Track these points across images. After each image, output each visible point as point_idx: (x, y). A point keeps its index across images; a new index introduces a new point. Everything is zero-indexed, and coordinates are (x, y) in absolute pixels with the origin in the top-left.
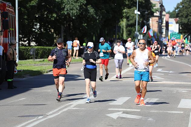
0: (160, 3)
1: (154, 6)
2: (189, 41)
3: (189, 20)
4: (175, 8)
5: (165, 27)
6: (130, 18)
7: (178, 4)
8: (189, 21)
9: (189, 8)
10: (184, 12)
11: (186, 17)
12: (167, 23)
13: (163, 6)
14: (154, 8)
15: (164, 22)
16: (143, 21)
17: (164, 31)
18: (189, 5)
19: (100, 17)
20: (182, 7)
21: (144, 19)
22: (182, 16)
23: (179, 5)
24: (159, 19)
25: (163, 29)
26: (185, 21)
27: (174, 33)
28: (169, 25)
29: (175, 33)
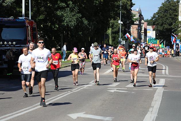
0: (139, 13)
1: (134, 17)
2: (164, 46)
3: (164, 27)
4: (152, 17)
5: (143, 34)
6: (115, 26)
7: (154, 14)
8: (164, 29)
9: (164, 17)
10: (160, 21)
11: (162, 25)
12: (146, 30)
13: (142, 16)
14: (134, 18)
15: (143, 29)
16: (125, 29)
17: (143, 37)
18: (164, 15)
19: (92, 27)
20: (157, 16)
21: (126, 27)
22: (158, 24)
23: (156, 15)
24: (138, 27)
25: (142, 35)
26: (160, 28)
27: (151, 39)
28: (147, 31)
29: (153, 38)
